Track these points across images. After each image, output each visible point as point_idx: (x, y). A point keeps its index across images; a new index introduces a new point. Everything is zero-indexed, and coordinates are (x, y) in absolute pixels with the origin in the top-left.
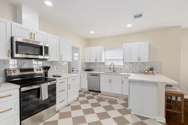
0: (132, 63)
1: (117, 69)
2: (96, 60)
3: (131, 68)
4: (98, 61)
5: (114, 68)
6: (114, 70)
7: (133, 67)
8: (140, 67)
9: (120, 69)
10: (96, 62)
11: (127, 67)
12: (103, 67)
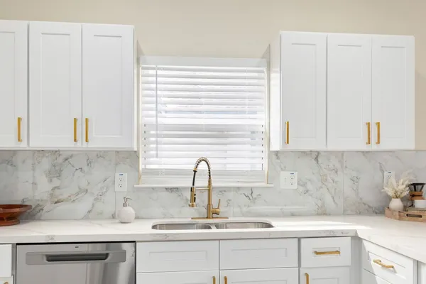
0: (316, 156)
1: (231, 195)
2: (81, 127)
3: (309, 186)
4: (99, 141)
5: (209, 189)
6: (209, 204)
7: (324, 181)
8: (355, 180)
9: (251, 194)
10: (81, 145)
11: (287, 181)
12: (123, 181)
